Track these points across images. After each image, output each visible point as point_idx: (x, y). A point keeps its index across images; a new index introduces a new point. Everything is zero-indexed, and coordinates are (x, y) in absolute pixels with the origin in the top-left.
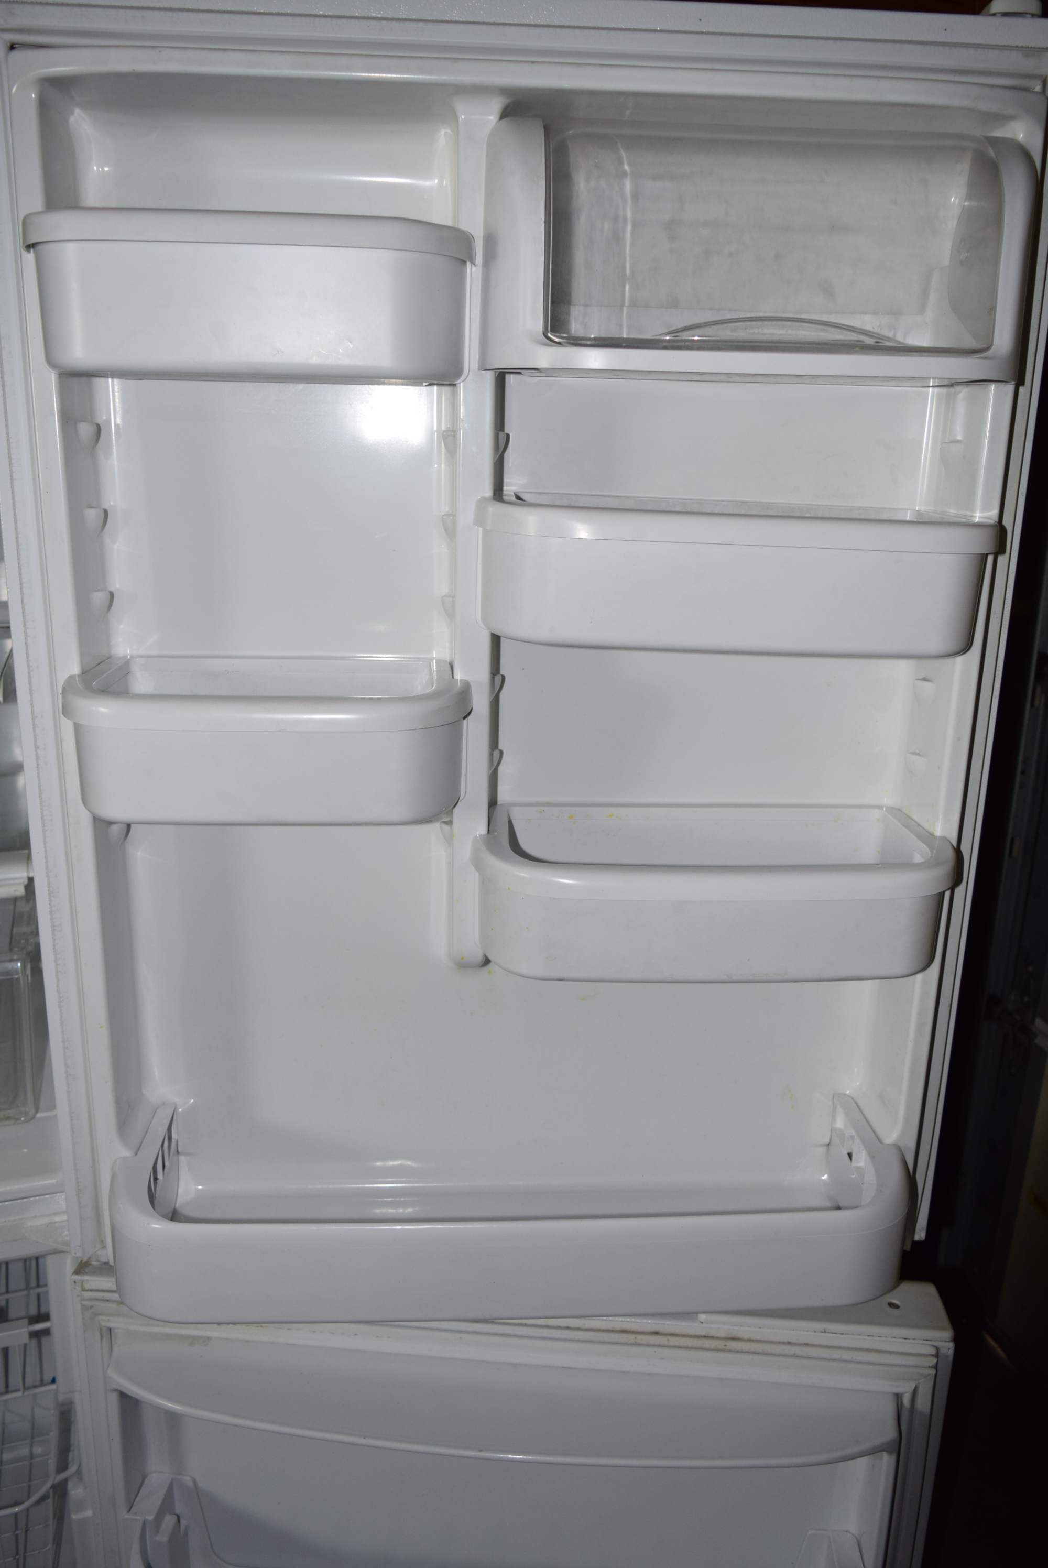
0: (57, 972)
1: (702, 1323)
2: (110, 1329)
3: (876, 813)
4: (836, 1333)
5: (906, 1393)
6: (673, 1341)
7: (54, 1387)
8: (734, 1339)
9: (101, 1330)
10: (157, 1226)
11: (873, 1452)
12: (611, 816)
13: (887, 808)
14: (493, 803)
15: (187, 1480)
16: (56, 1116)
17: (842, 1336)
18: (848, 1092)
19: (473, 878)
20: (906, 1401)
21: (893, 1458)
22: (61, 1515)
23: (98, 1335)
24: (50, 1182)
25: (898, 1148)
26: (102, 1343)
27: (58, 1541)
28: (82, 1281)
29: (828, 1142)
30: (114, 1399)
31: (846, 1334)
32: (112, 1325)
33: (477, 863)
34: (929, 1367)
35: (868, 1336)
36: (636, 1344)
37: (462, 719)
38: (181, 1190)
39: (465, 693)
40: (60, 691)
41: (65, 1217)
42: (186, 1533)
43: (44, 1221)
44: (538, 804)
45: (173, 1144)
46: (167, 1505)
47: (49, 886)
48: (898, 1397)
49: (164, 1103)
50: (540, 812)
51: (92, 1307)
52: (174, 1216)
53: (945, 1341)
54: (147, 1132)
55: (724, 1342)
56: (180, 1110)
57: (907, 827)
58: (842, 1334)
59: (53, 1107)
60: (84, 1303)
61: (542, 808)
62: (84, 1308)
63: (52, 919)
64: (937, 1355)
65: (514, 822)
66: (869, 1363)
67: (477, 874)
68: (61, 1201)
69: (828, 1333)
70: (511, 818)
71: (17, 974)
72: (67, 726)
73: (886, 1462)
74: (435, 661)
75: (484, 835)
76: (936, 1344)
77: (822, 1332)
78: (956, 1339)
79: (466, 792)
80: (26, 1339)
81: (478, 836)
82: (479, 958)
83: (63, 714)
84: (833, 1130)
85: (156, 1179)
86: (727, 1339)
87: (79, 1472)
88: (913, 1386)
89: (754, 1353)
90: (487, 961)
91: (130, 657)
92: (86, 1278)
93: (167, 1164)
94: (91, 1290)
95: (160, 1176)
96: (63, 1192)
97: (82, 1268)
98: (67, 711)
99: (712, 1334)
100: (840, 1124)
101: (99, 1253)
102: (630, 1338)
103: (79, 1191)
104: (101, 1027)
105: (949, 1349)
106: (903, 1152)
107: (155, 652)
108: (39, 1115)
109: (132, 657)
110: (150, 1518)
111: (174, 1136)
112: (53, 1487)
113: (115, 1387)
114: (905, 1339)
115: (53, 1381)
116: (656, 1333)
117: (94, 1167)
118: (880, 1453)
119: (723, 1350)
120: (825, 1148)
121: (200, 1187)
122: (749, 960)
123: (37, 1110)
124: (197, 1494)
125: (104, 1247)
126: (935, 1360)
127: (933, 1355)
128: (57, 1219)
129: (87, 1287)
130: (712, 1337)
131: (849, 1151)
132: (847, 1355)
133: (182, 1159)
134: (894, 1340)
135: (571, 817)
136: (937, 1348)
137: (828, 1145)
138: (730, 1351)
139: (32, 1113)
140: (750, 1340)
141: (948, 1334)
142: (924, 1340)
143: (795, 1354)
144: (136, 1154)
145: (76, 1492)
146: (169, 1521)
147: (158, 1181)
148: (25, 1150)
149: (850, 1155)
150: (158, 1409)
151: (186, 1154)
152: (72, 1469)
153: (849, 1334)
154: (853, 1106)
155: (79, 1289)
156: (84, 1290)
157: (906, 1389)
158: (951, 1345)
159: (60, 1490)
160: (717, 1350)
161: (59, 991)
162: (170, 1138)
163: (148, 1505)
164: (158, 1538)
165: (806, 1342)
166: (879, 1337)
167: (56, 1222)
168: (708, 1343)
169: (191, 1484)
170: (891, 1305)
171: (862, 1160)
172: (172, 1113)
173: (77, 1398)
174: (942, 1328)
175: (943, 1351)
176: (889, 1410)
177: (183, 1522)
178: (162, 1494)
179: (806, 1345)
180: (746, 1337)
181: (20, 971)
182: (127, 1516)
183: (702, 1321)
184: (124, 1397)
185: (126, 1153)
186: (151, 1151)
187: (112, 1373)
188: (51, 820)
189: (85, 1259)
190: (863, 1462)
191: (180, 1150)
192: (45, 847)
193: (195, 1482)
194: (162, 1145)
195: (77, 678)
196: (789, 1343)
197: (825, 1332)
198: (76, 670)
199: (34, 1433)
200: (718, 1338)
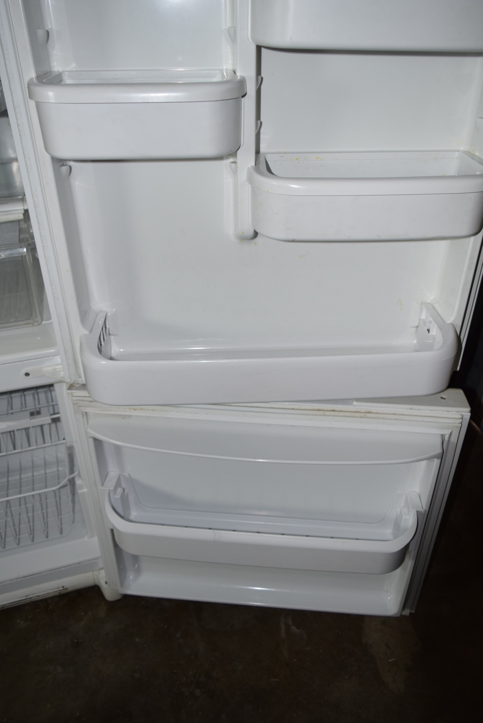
0: (43, 246)
1: (355, 406)
2: (86, 413)
3: (456, 154)
4: (416, 410)
5: (446, 434)
6: (341, 414)
7: (64, 441)
8: (369, 413)
9: (82, 413)
10: (104, 362)
11: (430, 458)
12: (317, 158)
13: (462, 152)
14: (258, 152)
15: (126, 474)
16: (52, 323)
17: (419, 411)
18: (428, 302)
19: (248, 188)
20: (446, 438)
21: (439, 461)
22: (73, 492)
23: (81, 416)
24: (52, 351)
25: (453, 325)
26: (83, 418)
27: (73, 502)
28: (72, 393)
29: (417, 325)
30: (91, 441)
31: (421, 410)
32: (87, 411)
33: (250, 180)
34: (458, 423)
35: (431, 411)
36: (324, 415)
37: (241, 98)
38: (112, 352)
39: (242, 83)
40: (26, 86)
41: (61, 366)
42: (127, 494)
43: (51, 368)
44: (280, 153)
45: (107, 330)
46: (118, 484)
47: (34, 202)
48: (443, 436)
49: (101, 311)
50: (281, 157)
51: (77, 403)
52: (111, 359)
53: (466, 412)
54: (94, 323)
55: (364, 414)
56: (109, 314)
57: (473, 159)
58: (419, 410)
59: (50, 318)
60: (73, 402)
61: (282, 155)
62: (74, 404)
63: (37, 220)
64: (462, 418)
65: (269, 162)
66: (430, 422)
67: (250, 186)
68: (58, 359)
69: (413, 409)
70: (267, 160)
71: (24, 254)
72: (32, 104)
73: (436, 462)
74: (225, 70)
75: (253, 166)
76: (462, 413)
77: (410, 409)
78: (471, 412)
79: (244, 142)
80: (50, 421)
81: (250, 167)
82: (251, 233)
83: (30, 98)
84: (420, 319)
85: (101, 345)
86: (366, 413)
87: (79, 474)
88: (450, 431)
89: (378, 418)
90: (256, 234)
91: (62, 71)
92: (73, 391)
93: (105, 338)
94: (76, 397)
95: (103, 343)
96: (58, 355)
97: (71, 387)
98: (31, 96)
99: (359, 410)
100: (423, 317)
101: (78, 380)
102: (322, 413)
103: (65, 352)
104: (68, 271)
105: (468, 416)
106: (455, 327)
107: (74, 70)
108: (43, 323)
109: (62, 72)
110: (112, 489)
111: (107, 326)
112: (69, 480)
113: (91, 436)
114: (448, 411)
115: (64, 439)
116: (333, 411)
117: (72, 341)
118: (433, 459)
119: (364, 417)
120: (415, 329)
121: (122, 350)
122: (389, 228)
123: (42, 320)
124: (130, 480)
125: (80, 377)
126: (461, 420)
127: (460, 418)
128: (57, 367)
129: (74, 395)
130: (359, 412)
131: (428, 328)
132: (420, 419)
133: (112, 337)
134: (443, 412)
135: (297, 159)
136: (462, 415)
137: (417, 327)
138: (367, 418)
139: (40, 321)
140: (376, 413)
141: (468, 409)
142: (457, 412)
143: (397, 419)
144: (90, 333)
145: (78, 482)
146: (120, 490)
147: (102, 345)
148: (39, 338)
149: (428, 330)
150: (110, 443)
151: (114, 335)
152: (76, 473)
153: (422, 410)
154: (431, 308)
155: (70, 396)
156: (72, 396)
157: (447, 432)
158: (469, 414)
159: (72, 482)
160: (361, 417)
161: (45, 257)
162: (106, 328)
163: (111, 483)
164: (116, 496)
165: (402, 413)
166: (436, 411)
167: (57, 369)
168: (357, 414)
169: (128, 476)
170: (442, 398)
171: (435, 331)
172: (105, 316)
173: (75, 445)
174: (465, 407)
175: (464, 417)
176: (439, 441)
177: (126, 491)
178: (115, 480)
179: (402, 415)
180: (375, 412)
181: (26, 252)
182: (102, 488)
183: (355, 405)
184: (96, 440)
185: (86, 332)
186: (98, 331)
187: (89, 430)
188: (31, 166)
189: (72, 382)
190: (424, 463)
191: (111, 333)
192: (30, 182)
193: (129, 475)
194: (102, 329)
195: (34, 79)
196: (394, 414)
197: (411, 409)
198: (33, 75)
199: (58, 462)
200: (361, 412)
